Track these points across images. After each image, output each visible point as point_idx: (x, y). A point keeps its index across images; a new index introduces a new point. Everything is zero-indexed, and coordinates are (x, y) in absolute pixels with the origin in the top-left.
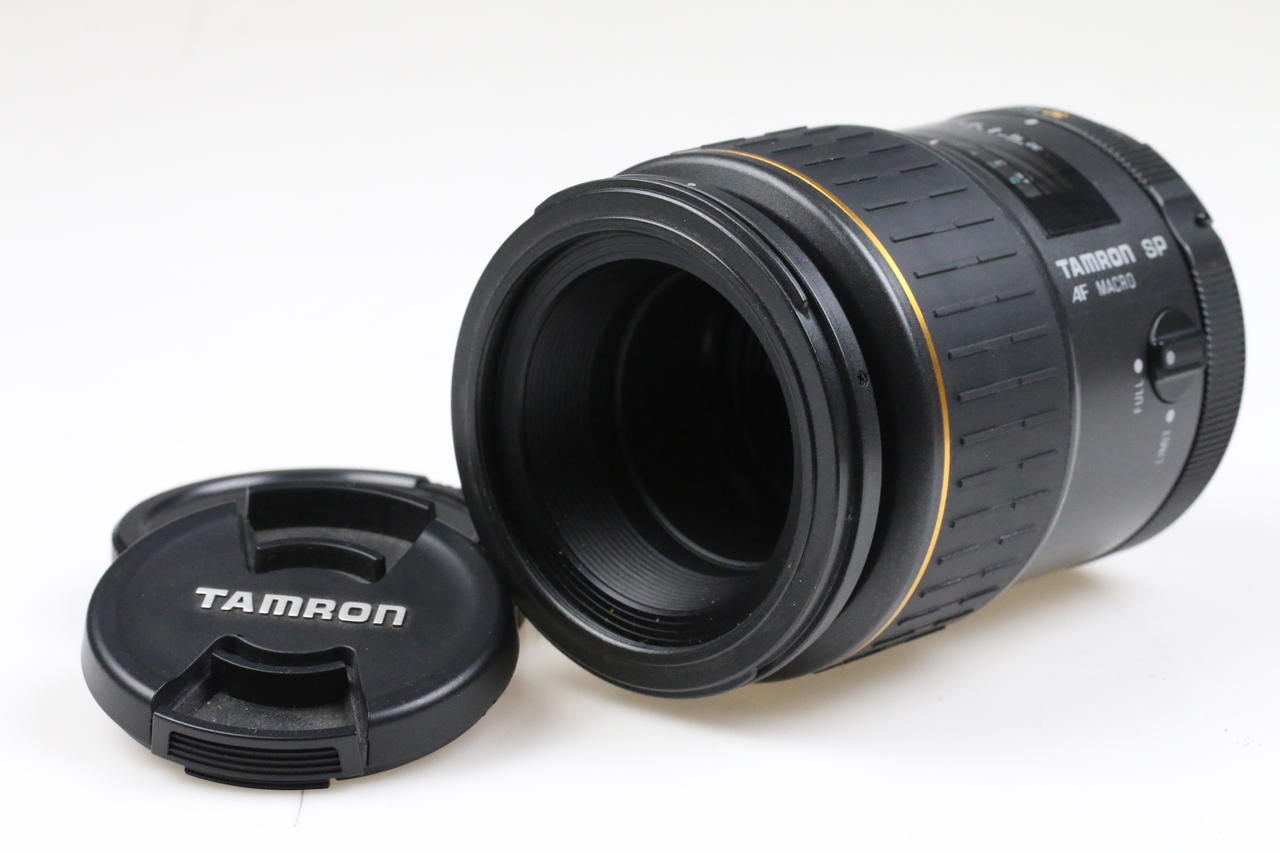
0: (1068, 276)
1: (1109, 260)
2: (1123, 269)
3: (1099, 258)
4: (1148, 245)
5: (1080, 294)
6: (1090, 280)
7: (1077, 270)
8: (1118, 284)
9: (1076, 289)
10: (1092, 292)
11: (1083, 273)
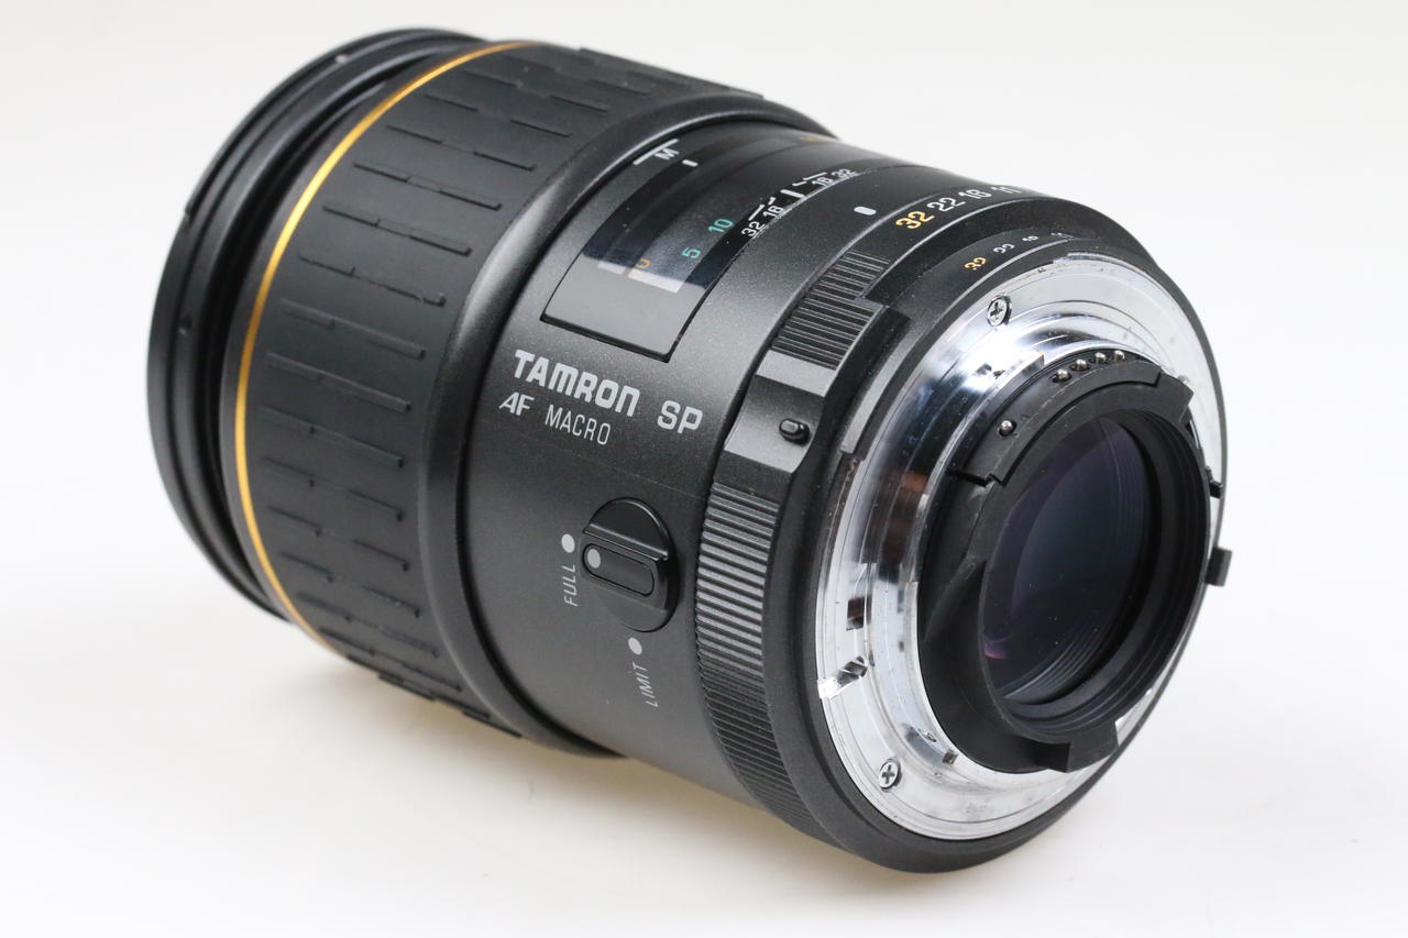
0: (518, 374)
1: (594, 393)
2: (604, 415)
3: (582, 381)
4: (671, 409)
5: (516, 403)
6: (543, 397)
7: (537, 375)
8: (581, 426)
9: (515, 396)
10: (536, 412)
11: (542, 384)
